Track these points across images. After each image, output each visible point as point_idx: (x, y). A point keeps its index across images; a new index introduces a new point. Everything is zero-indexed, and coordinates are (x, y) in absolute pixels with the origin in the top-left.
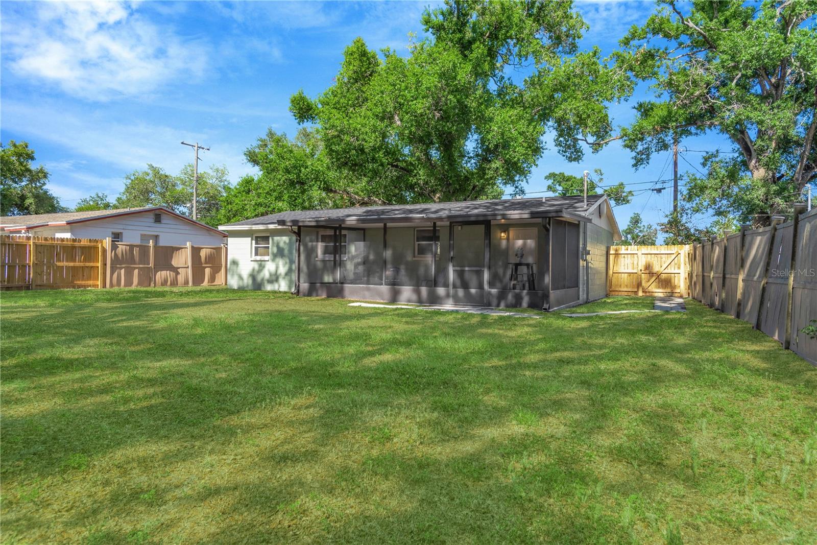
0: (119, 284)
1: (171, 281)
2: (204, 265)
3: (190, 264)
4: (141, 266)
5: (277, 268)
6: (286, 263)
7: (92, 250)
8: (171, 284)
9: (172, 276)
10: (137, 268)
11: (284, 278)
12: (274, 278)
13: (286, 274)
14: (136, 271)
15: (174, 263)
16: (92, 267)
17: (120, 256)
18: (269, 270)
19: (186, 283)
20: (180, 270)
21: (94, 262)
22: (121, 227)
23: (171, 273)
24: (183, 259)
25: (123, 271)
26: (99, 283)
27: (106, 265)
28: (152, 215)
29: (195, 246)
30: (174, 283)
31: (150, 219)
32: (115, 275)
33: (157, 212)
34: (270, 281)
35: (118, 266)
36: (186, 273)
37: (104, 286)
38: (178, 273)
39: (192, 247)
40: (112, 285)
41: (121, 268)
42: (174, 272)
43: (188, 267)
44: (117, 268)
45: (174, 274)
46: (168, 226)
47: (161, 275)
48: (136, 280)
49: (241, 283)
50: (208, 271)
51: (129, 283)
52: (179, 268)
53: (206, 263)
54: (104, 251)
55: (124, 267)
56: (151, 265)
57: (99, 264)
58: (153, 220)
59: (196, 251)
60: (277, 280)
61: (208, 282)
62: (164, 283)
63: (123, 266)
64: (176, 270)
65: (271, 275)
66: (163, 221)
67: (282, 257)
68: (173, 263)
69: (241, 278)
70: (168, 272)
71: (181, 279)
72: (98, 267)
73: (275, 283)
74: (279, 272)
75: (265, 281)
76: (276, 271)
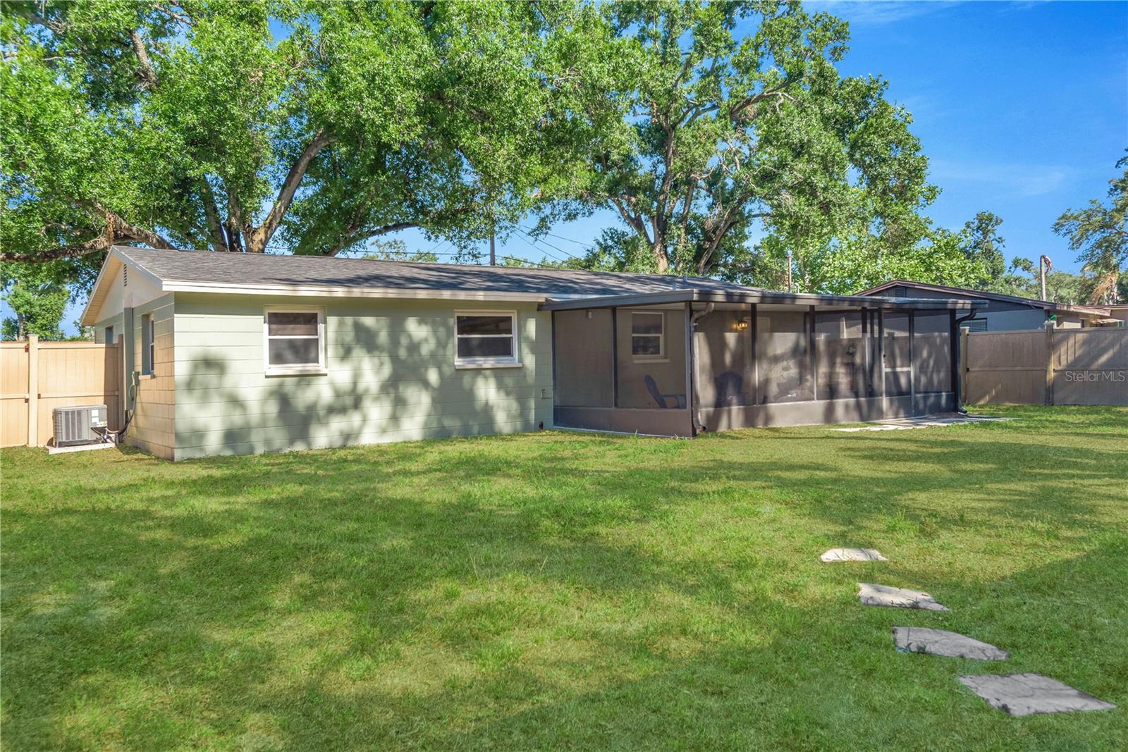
5: (356, 376)
6: (382, 364)
11: (377, 399)
12: (349, 401)
13: (384, 388)
34: (336, 409)
49: (237, 419)
65: (338, 394)
67: (369, 351)
69: (235, 401)
73: (350, 412)
74: (361, 386)
75: (322, 413)
76: (355, 384)
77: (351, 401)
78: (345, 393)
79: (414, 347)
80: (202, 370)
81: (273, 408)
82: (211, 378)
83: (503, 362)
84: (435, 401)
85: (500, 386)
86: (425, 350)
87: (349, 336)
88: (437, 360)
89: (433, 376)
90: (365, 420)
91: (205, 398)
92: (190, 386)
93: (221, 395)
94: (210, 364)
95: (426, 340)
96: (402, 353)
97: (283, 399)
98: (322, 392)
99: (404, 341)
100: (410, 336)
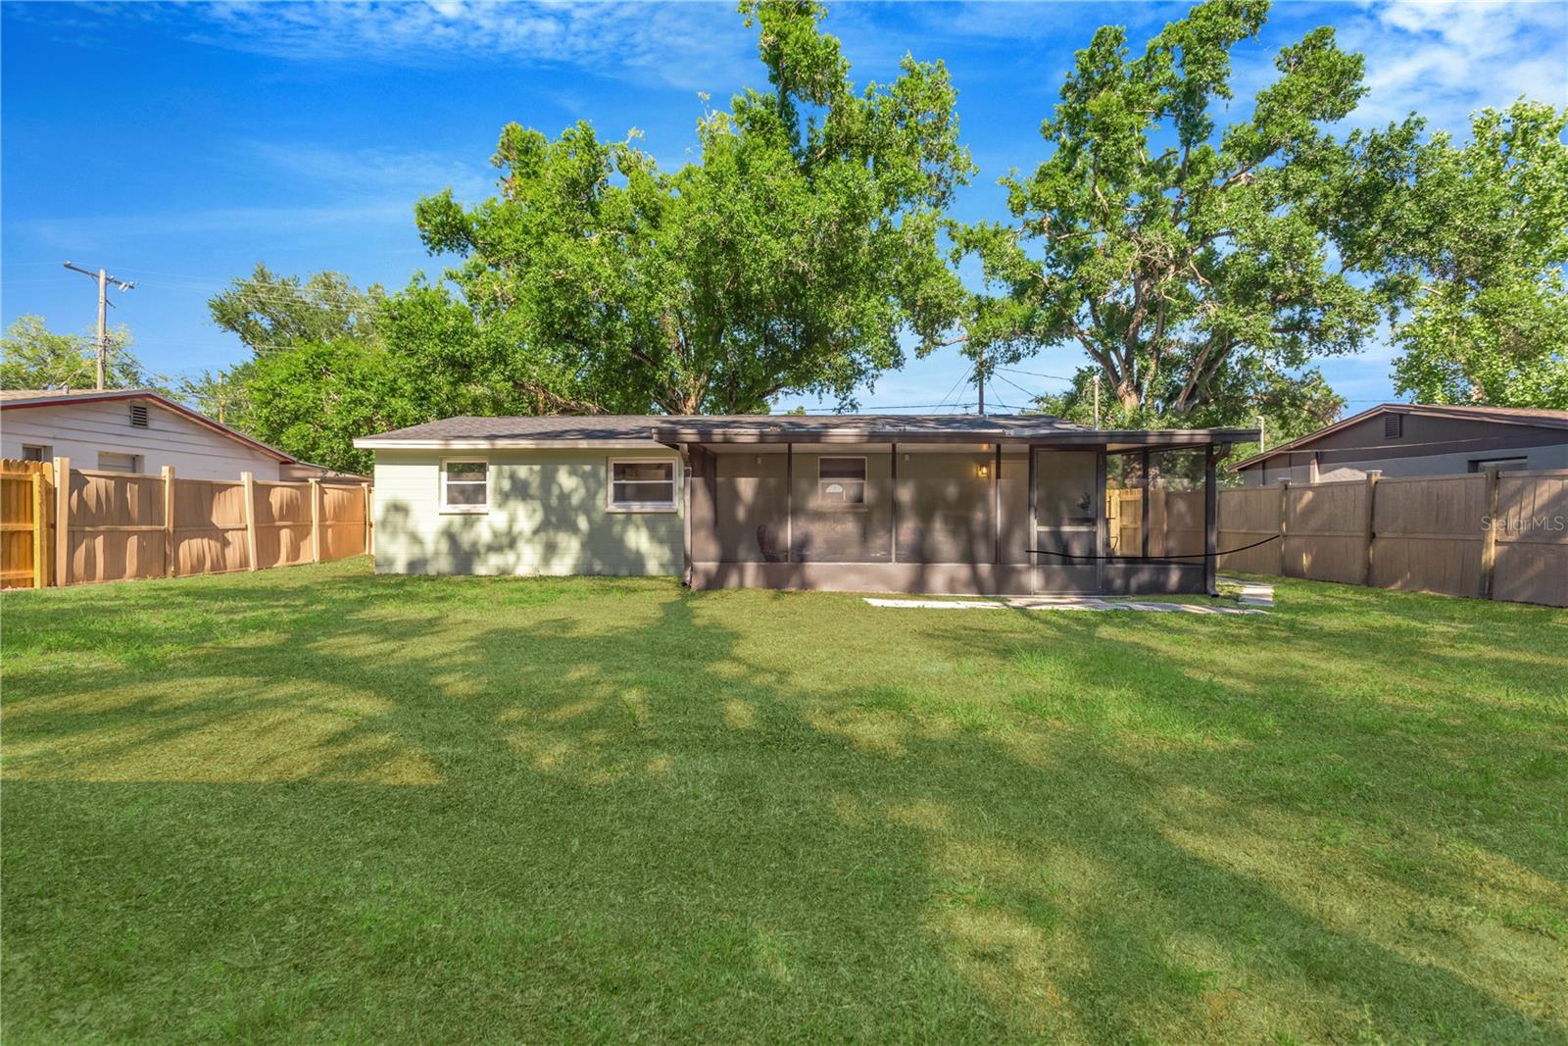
0: (90, 574)
1: (212, 562)
2: (278, 523)
3: (249, 521)
4: (144, 528)
5: (512, 520)
6: (534, 511)
7: (14, 488)
8: (213, 568)
9: (213, 548)
10: (134, 533)
11: (529, 541)
12: (505, 541)
13: (536, 532)
14: (133, 542)
15: (219, 518)
16: (12, 533)
17: (92, 503)
18: (491, 527)
19: (244, 563)
20: (229, 536)
21: (18, 521)
22: (50, 432)
23: (212, 543)
24: (234, 510)
25: (100, 541)
26: (37, 573)
27: (54, 526)
28: (124, 409)
29: (259, 482)
30: (219, 566)
31: (122, 417)
32: (81, 552)
33: (138, 402)
34: (495, 548)
35: (88, 529)
36: (244, 543)
37: (52, 581)
38: (225, 543)
39: (255, 484)
40: (71, 579)
41: (95, 535)
42: (217, 540)
43: (246, 529)
44: (85, 534)
45: (219, 545)
46: (165, 436)
47: (190, 549)
48: (131, 563)
49: (416, 551)
50: (285, 535)
51: (115, 570)
52: (228, 530)
53: (282, 518)
54: (50, 492)
55: (102, 532)
56: (168, 524)
57: (36, 526)
58: (127, 421)
59: (261, 492)
60: (512, 543)
61: (288, 560)
62: (197, 567)
63: (102, 528)
64: (220, 536)
65: (496, 535)
66: (152, 424)
67: (524, 499)
68: (214, 520)
70: (206, 541)
71: (232, 555)
72: (31, 533)
73: (506, 551)
74: (517, 528)
75: (482, 550)
76: (511, 527)
77: (507, 541)
78: (502, 535)
79: (564, 497)
80: (392, 512)
81: (444, 546)
82: (398, 518)
83: (662, 507)
84: (584, 546)
85: (654, 535)
86: (575, 500)
87: (506, 485)
88: (587, 507)
89: (583, 523)
90: (519, 557)
91: (394, 534)
92: (384, 523)
93: (406, 533)
94: (398, 508)
95: (575, 490)
96: (554, 502)
97: (451, 536)
98: (483, 532)
99: (555, 491)
100: (560, 487)
